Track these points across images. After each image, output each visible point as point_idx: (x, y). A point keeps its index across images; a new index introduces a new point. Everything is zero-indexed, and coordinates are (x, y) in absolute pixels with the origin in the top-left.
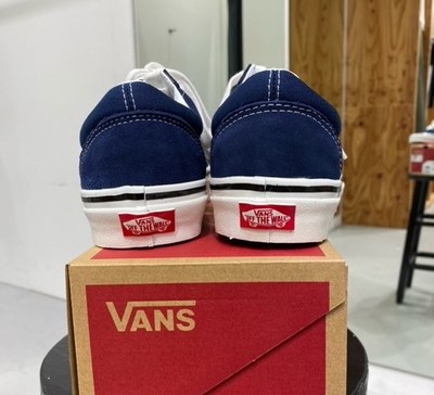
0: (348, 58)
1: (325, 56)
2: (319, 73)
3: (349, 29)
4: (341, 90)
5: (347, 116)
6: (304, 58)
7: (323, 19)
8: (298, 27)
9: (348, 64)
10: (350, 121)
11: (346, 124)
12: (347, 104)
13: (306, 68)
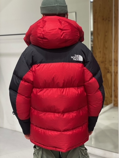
0: (114, 50)
1: (107, 48)
2: (105, 54)
3: (114, 40)
4: (112, 60)
5: (114, 69)
6: (100, 48)
7: (106, 36)
8: (97, 37)
9: (114, 52)
10: (115, 71)
11: (114, 72)
12: (114, 65)
13: (100, 52)
